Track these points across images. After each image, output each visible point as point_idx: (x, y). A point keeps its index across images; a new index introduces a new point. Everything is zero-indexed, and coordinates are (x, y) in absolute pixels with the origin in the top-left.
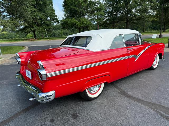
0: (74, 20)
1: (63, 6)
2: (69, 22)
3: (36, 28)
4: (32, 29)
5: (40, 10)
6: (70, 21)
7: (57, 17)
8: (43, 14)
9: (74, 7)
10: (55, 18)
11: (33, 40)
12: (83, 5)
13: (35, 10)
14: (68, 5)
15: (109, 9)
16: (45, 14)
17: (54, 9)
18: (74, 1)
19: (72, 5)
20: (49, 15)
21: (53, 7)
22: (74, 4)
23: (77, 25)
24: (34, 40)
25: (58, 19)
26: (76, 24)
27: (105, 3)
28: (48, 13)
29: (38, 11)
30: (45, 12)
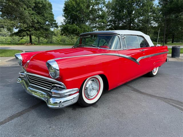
0: (75, 26)
1: (63, 11)
2: (69, 28)
3: (33, 32)
4: (28, 32)
5: (39, 13)
6: (71, 27)
7: (56, 22)
8: (41, 17)
9: (75, 12)
10: (54, 23)
11: (28, 45)
12: (85, 11)
13: (33, 13)
14: (69, 10)
15: (111, 18)
16: (43, 17)
17: (53, 14)
18: (76, 7)
19: (73, 10)
20: (48, 19)
21: (52, 11)
22: (76, 10)
23: (78, 32)
24: (30, 45)
25: (57, 24)
26: (77, 31)
27: (107, 11)
28: (47, 17)
29: (36, 14)
30: (43, 16)
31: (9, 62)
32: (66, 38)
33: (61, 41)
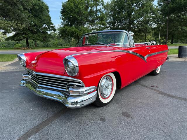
0: (73, 28)
1: (61, 13)
2: (68, 30)
3: (30, 35)
4: (24, 36)
5: (36, 16)
6: (70, 30)
7: (54, 25)
8: (38, 20)
9: (74, 14)
10: (51, 25)
11: (25, 49)
12: (83, 12)
13: (29, 16)
14: (67, 12)
15: (110, 19)
16: (40, 20)
17: (50, 16)
18: (74, 8)
19: (72, 12)
20: (45, 22)
21: (49, 13)
22: (74, 12)
23: (78, 34)
24: (27, 49)
25: (55, 27)
26: (76, 33)
27: (106, 13)
28: (45, 20)
29: (32, 17)
30: (41, 18)
31: (8, 67)
32: (63, 42)
33: (57, 45)
